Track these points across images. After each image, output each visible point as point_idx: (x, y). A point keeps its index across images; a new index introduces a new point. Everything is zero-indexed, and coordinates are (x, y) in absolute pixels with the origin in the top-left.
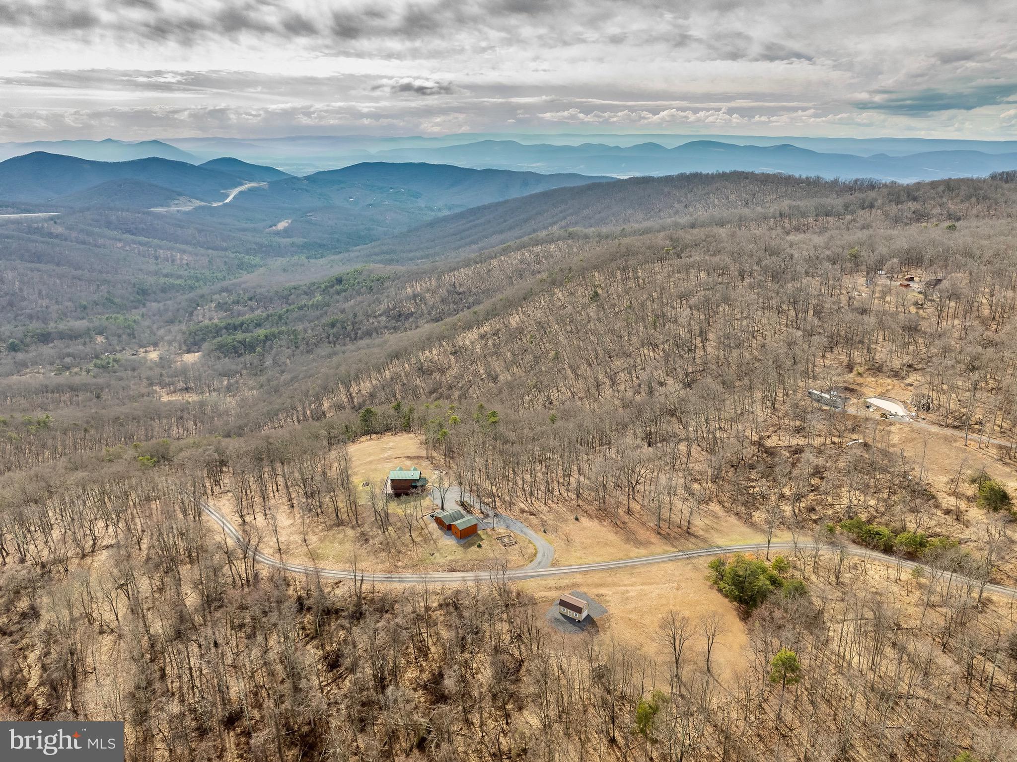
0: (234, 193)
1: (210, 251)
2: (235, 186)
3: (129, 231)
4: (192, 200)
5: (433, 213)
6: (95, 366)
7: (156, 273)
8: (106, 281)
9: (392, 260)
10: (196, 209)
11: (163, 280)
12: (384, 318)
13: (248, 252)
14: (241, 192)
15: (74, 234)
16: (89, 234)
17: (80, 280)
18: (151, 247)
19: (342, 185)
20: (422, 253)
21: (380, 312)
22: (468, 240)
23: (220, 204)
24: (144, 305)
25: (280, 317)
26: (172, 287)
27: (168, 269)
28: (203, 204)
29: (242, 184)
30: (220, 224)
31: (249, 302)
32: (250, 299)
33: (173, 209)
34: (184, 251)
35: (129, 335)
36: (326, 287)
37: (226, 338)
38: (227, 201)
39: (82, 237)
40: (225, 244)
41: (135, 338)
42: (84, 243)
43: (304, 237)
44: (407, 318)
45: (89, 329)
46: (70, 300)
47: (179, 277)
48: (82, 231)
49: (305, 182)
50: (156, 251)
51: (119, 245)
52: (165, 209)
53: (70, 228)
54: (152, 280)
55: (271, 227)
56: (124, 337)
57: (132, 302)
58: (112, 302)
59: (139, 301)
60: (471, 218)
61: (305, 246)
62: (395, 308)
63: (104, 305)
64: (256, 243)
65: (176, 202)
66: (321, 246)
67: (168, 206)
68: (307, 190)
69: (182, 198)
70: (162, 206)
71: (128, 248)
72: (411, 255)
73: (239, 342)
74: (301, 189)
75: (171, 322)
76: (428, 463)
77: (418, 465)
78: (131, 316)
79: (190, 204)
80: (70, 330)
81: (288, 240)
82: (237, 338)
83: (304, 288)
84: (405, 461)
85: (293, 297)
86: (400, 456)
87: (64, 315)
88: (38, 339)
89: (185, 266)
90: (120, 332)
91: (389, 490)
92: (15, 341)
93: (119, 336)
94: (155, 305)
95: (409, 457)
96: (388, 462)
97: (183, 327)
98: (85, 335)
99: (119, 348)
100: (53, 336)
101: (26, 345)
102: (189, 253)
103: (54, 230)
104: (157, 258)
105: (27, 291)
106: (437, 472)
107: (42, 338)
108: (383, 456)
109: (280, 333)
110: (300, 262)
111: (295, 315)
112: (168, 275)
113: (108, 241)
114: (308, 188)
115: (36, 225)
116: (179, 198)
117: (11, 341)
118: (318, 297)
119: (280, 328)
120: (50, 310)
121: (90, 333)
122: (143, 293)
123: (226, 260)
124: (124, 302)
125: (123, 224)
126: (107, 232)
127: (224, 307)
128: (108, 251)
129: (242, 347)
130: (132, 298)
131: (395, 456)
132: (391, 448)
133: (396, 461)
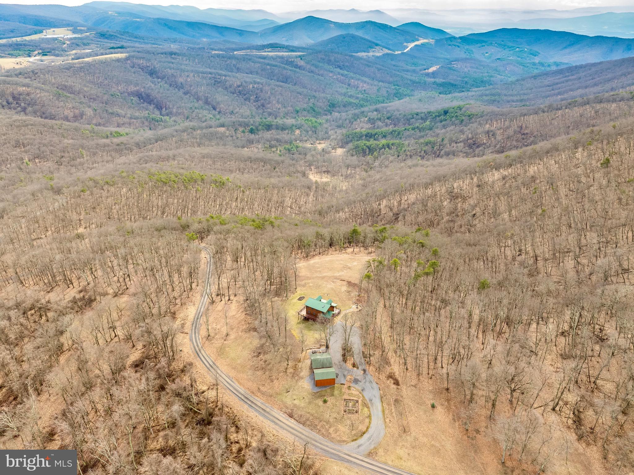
0: (411, 45)
1: (381, 83)
2: (413, 41)
3: (339, 67)
4: (384, 49)
5: (543, 68)
6: (285, 148)
7: (345, 95)
8: (315, 97)
9: (494, 101)
10: (384, 55)
11: (347, 99)
12: (462, 144)
13: (404, 86)
14: (416, 45)
15: (308, 67)
16: (316, 66)
17: (301, 94)
18: (347, 77)
19: (484, 44)
20: (518, 98)
21: (461, 140)
22: (556, 91)
23: (400, 52)
24: (331, 113)
25: (399, 134)
26: (350, 104)
27: (352, 92)
28: (389, 52)
29: (418, 40)
30: (394, 66)
31: (386, 120)
32: (388, 118)
33: (371, 54)
34: (365, 82)
35: (313, 132)
36: (436, 116)
37: (363, 143)
38: (405, 51)
39: (313, 68)
40: (391, 80)
41: (316, 133)
42: (312, 72)
43: (444, 79)
44: (478, 147)
45: (293, 125)
46: (292, 106)
47: (357, 98)
48: (313, 65)
49: (459, 40)
50: (349, 80)
51: (331, 75)
52: (366, 54)
53: (308, 63)
54: (340, 98)
55: (425, 70)
56: (310, 133)
57: (325, 111)
58: (314, 111)
59: (329, 111)
60: (567, 74)
61: (442, 85)
62: (473, 138)
63: (308, 111)
64: (411, 80)
65: (374, 49)
66: (453, 85)
67: (368, 52)
68: (458, 47)
69: (377, 47)
70: (365, 52)
71: (335, 77)
72: (510, 98)
73: (367, 147)
74: (455, 45)
75: (339, 127)
76: (357, 294)
77: (348, 294)
78: (319, 121)
79: (381, 51)
80: (283, 125)
81: (433, 80)
82: (368, 143)
83: (423, 115)
84: (344, 285)
85: (413, 120)
86: (347, 279)
87: (286, 115)
88: (266, 128)
89: (363, 92)
90: (309, 129)
91: (304, 313)
92: (254, 128)
93: (308, 132)
94: (336, 115)
95: (350, 282)
96: (333, 282)
97: (344, 131)
98: (291, 128)
99: (306, 138)
100: (273, 127)
101: (258, 130)
102: (368, 83)
103: (299, 64)
104: (349, 85)
105: (272, 98)
106: (354, 306)
107: (267, 127)
108: (337, 274)
109: (392, 144)
110: (433, 96)
111: (408, 133)
112: (350, 96)
113: (326, 72)
114: (459, 45)
115: (290, 60)
116: (376, 47)
117: (251, 127)
118: (428, 123)
119: (395, 141)
120: (280, 111)
121: (294, 128)
122: (333, 106)
123: (389, 90)
124: (320, 110)
125: (337, 62)
126: (326, 66)
127: (372, 121)
128: (323, 78)
129: (368, 150)
130: (325, 109)
131: (343, 278)
132: (349, 268)
133: (339, 283)
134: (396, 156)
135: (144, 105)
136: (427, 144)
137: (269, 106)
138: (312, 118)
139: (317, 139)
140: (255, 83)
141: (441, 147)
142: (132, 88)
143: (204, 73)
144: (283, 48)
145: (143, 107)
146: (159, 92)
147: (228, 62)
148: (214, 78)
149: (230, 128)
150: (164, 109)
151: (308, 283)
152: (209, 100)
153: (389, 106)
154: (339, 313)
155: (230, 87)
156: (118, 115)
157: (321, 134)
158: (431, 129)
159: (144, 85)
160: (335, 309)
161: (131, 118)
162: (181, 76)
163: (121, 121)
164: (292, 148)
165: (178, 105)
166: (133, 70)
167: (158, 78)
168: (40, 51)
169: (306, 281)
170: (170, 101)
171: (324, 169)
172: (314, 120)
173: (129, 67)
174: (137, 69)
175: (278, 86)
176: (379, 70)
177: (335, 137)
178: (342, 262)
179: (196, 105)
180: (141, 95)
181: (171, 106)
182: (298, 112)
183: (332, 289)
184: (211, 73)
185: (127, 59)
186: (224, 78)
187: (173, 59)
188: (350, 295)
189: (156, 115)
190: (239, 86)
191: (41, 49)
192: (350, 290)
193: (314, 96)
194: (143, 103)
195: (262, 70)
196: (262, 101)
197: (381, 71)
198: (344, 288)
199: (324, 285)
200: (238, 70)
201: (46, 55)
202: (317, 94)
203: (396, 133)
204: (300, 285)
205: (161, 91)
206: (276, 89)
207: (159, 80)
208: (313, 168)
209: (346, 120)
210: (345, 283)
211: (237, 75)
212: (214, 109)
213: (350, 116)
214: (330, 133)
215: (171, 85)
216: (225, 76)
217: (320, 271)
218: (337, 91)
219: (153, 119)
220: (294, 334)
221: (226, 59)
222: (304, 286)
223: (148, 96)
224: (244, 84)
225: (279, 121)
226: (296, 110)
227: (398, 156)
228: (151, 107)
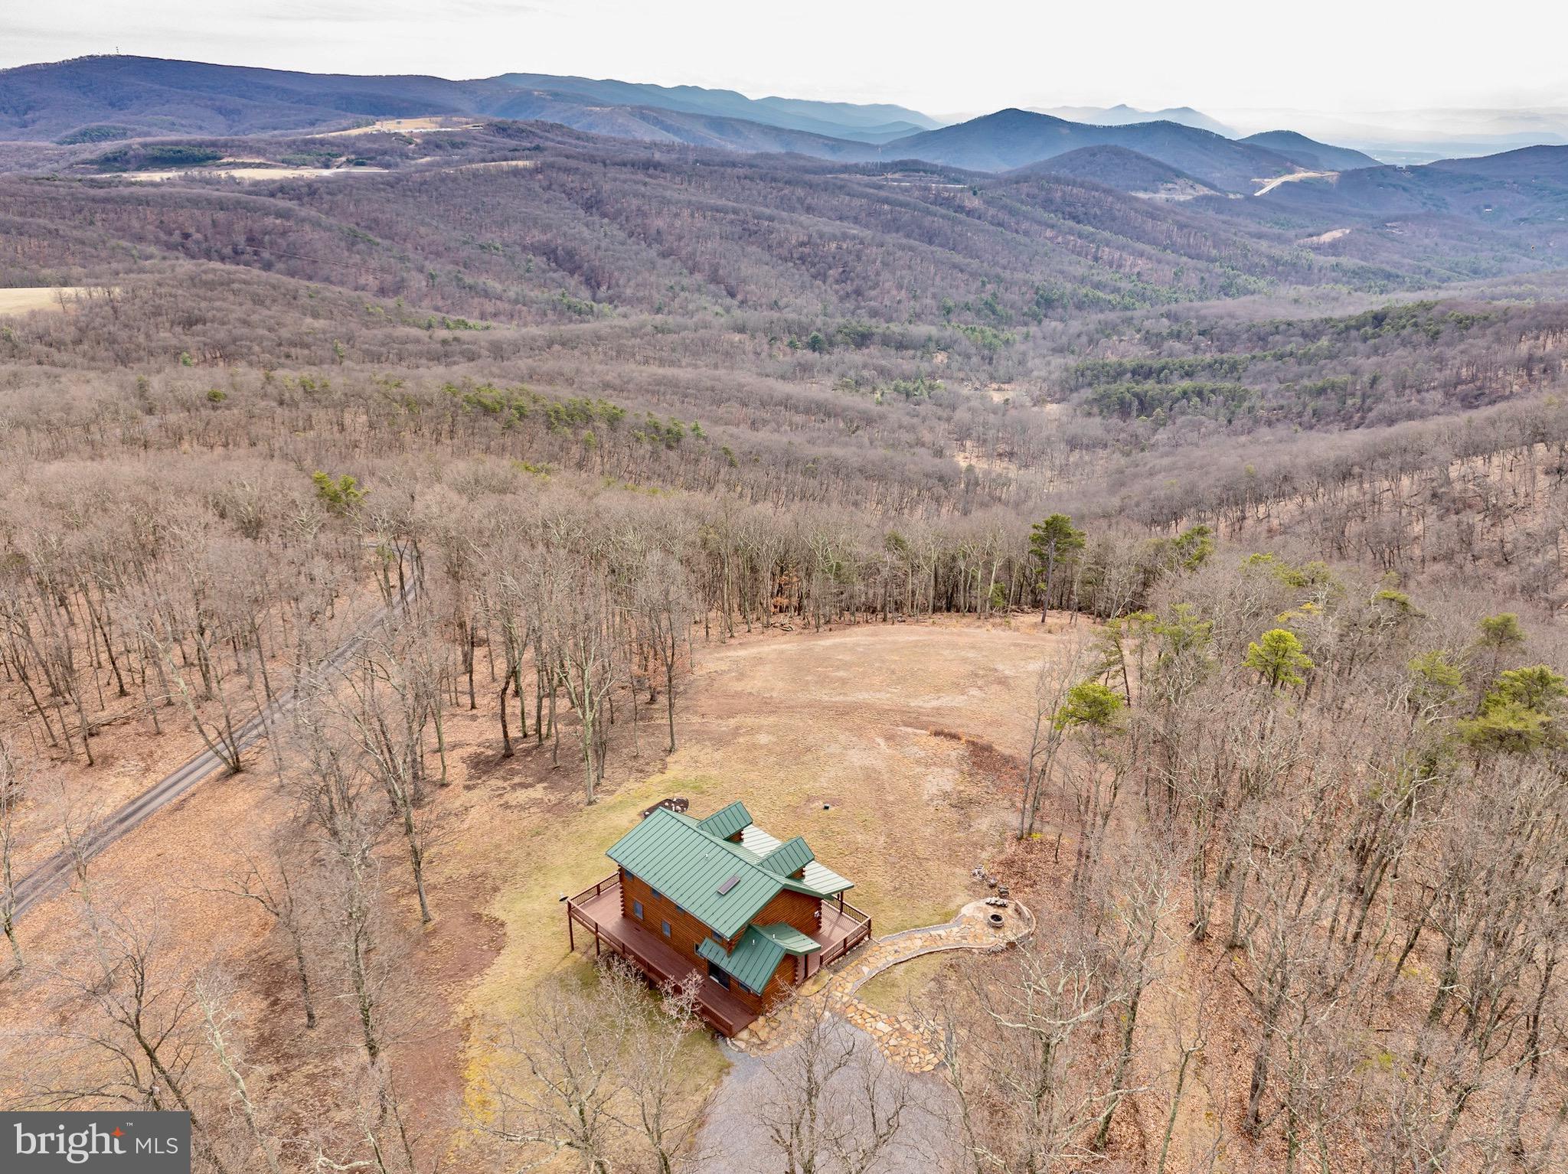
0: (1273, 184)
1: (1185, 260)
2: (1278, 174)
3: (1073, 216)
4: (1196, 186)
6: (897, 389)
7: (1082, 281)
8: (999, 279)
10: (1197, 199)
11: (1087, 291)
13: (1250, 271)
14: (1285, 184)
15: (992, 211)
16: (1012, 212)
17: (962, 271)
18: (1093, 241)
19: (1478, 185)
21: (1435, 383)
23: (1241, 196)
24: (1040, 322)
25: (1233, 368)
26: (1096, 302)
27: (1106, 276)
28: (1213, 193)
29: (1291, 172)
31: (1196, 339)
32: (1202, 333)
33: (1162, 195)
34: (1141, 255)
35: (983, 358)
36: (1347, 328)
37: (1124, 386)
38: (1257, 194)
39: (1002, 216)
40: (1214, 252)
41: (990, 363)
42: (1000, 224)
43: (1364, 259)
45: (930, 339)
46: (934, 297)
47: (1117, 290)
48: (1004, 207)
49: (1408, 175)
50: (1098, 248)
51: (1049, 233)
52: (1149, 194)
54: (1068, 287)
55: (1310, 236)
56: (974, 360)
57: (1024, 314)
58: (994, 312)
59: (1034, 315)
61: (1358, 273)
62: (1474, 378)
63: (978, 312)
64: (1270, 258)
65: (1170, 186)
66: (1389, 275)
67: (1155, 192)
68: (1404, 189)
69: (1181, 181)
70: (1146, 190)
71: (1060, 239)
73: (1136, 395)
74: (1395, 186)
75: (1059, 350)
76: (1014, 820)
77: (953, 815)
78: (1007, 334)
79: (1191, 191)
80: (903, 335)
81: (1333, 260)
82: (1138, 389)
83: (1307, 327)
84: (945, 763)
85: (1278, 337)
86: (973, 729)
87: (917, 317)
88: (853, 340)
89: (1134, 277)
90: (973, 351)
91: (608, 914)
92: (821, 336)
93: (969, 357)
94: (1052, 325)
95: (988, 748)
96: (889, 738)
97: (1072, 361)
98: (925, 346)
99: (961, 375)
100: (876, 338)
101: (832, 344)
102: (1150, 258)
103: (967, 203)
104: (1096, 259)
105: (885, 275)
106: (975, 909)
107: (859, 339)
108: (927, 702)
109: (1213, 391)
110: (1333, 294)
111: (1261, 366)
112: (1097, 286)
113: (1036, 227)
114: (1408, 185)
115: (946, 195)
116: (1176, 180)
117: (815, 333)
118: (1324, 342)
119: (1219, 384)
120: (901, 306)
121: (932, 346)
122: (1047, 303)
123: (1206, 276)
124: (1012, 312)
125: (1069, 205)
126: (1040, 213)
127: (1152, 339)
128: (1027, 240)
129: (1136, 403)
130: (1026, 309)
131: (949, 723)
132: (1003, 681)
133: (923, 743)
134: (1222, 420)
135: (555, 275)
136: (1321, 391)
137: (873, 293)
138: (986, 328)
139: (992, 378)
140: (845, 236)
141: (1369, 401)
142: (537, 236)
143: (718, 211)
144: (933, 173)
145: (553, 280)
146: (598, 248)
147: (786, 191)
148: (744, 222)
149: (760, 335)
150: (604, 288)
151: (753, 731)
152: (721, 272)
153: (1207, 307)
154: (850, 948)
155: (780, 244)
156: (486, 294)
157: (1003, 367)
158: (1332, 357)
159: (565, 228)
160: (828, 912)
161: (516, 302)
162: (659, 213)
163: (489, 307)
164: (916, 389)
165: (640, 279)
166: (546, 196)
167: (604, 215)
168: (353, 157)
169: (750, 721)
170: (622, 269)
171: (1002, 447)
172: (989, 331)
173: (537, 189)
174: (558, 194)
175: (902, 248)
176: (1181, 227)
177: (1043, 374)
178: (971, 654)
179: (685, 282)
180: (554, 251)
181: (621, 282)
182: (949, 311)
183: (870, 776)
184: (735, 212)
185: (537, 170)
186: (766, 223)
187: (650, 176)
188: (965, 824)
189: (583, 297)
190: (803, 244)
191: (354, 153)
192: (973, 791)
193: (998, 276)
194: (555, 271)
195: (869, 214)
196: (857, 282)
197: (1185, 230)
198: (942, 780)
199: (835, 749)
200: (809, 209)
201: (362, 164)
202: (1007, 275)
203: (1226, 366)
204: (700, 736)
205: (603, 245)
206: (899, 253)
207: (606, 220)
208: (968, 444)
209: (1079, 336)
210: (954, 751)
211: (802, 218)
212: (732, 295)
213: (1092, 327)
214: (1030, 364)
215: (631, 235)
216: (771, 219)
217: (844, 682)
218: (1062, 272)
219: (569, 307)
220: (474, 1075)
221: (780, 185)
222: (720, 741)
223: (570, 254)
224: (816, 239)
225: (895, 328)
226: (944, 308)
227: (1230, 421)
228: (573, 282)
